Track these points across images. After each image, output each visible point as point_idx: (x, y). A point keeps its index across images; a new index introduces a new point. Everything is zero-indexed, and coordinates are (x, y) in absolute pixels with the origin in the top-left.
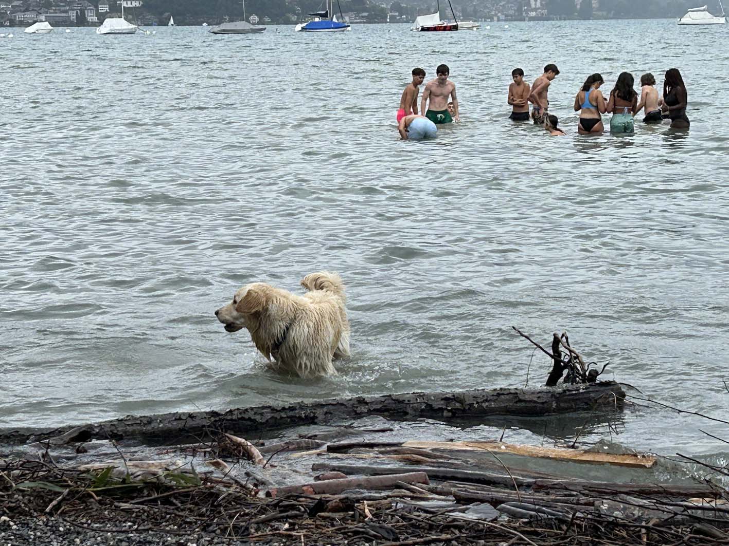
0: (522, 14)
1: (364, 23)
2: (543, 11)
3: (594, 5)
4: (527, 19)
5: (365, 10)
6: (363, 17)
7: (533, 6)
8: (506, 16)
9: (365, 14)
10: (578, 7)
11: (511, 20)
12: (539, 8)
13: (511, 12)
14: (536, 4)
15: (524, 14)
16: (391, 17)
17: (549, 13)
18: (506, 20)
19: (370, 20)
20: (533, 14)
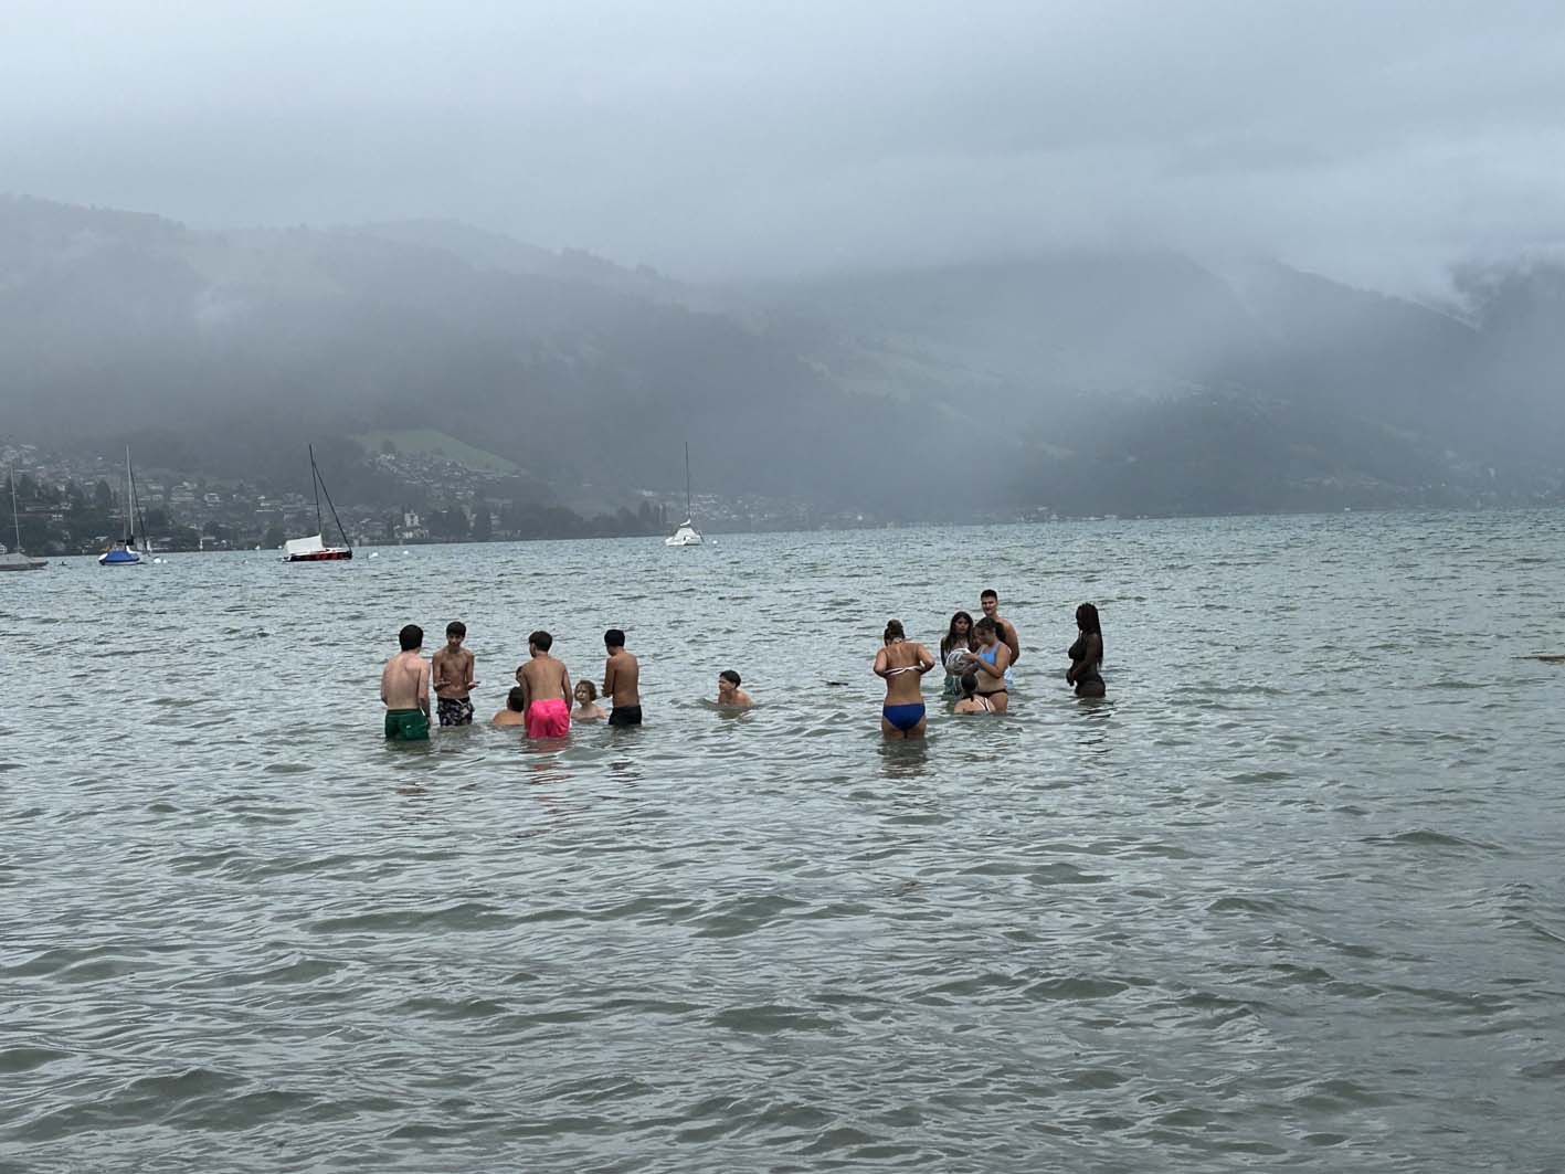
0: (393, 535)
1: (165, 551)
2: (423, 532)
3: (494, 522)
4: (401, 542)
5: (166, 534)
6: (163, 543)
7: (409, 523)
8: (372, 538)
9: (168, 539)
10: (472, 524)
11: (377, 544)
12: (417, 527)
13: (378, 533)
14: (412, 522)
15: (397, 535)
16: (205, 543)
17: (432, 533)
18: (370, 544)
19: (174, 548)
20: (409, 535)
